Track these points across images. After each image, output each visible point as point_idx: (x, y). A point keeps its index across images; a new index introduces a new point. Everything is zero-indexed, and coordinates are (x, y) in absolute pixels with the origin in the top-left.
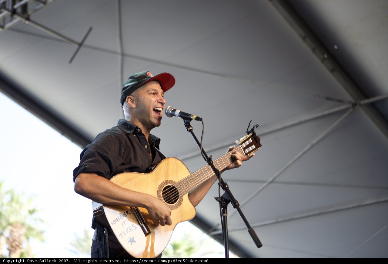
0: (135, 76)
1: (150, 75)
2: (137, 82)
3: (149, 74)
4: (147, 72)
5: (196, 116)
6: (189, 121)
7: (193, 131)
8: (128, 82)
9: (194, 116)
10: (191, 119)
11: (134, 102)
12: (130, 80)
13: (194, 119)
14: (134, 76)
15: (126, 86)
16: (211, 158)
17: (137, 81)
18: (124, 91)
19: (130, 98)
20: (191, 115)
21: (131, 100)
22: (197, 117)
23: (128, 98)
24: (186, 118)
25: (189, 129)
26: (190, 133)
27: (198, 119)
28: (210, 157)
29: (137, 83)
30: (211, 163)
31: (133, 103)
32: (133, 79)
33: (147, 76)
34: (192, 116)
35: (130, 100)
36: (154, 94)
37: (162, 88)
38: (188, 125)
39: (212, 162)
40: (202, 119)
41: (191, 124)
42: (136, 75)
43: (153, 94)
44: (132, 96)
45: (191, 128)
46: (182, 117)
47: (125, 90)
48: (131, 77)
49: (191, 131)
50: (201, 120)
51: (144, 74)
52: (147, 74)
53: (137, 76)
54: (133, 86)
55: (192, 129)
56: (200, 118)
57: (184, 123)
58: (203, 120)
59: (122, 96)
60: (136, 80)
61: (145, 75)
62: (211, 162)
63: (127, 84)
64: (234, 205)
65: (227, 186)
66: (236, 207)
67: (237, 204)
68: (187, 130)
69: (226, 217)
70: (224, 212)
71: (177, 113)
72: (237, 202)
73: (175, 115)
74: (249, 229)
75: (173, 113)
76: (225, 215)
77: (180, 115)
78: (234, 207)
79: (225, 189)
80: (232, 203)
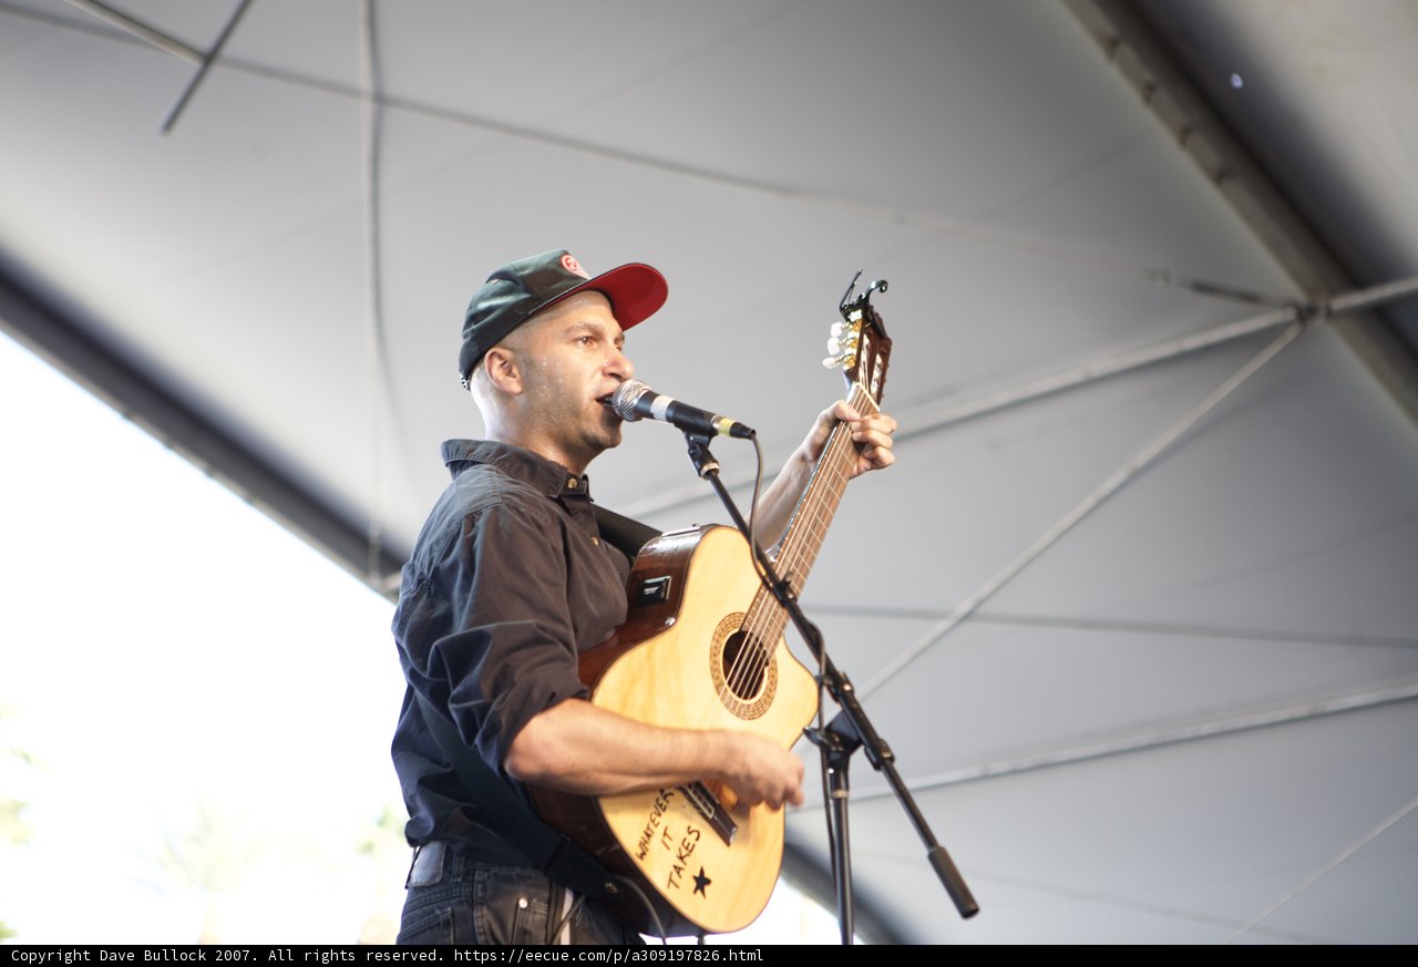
0: (516, 270)
1: (572, 266)
2: (525, 296)
3: (568, 265)
4: (561, 257)
5: (733, 422)
6: (706, 439)
7: (721, 477)
8: (489, 294)
9: (723, 421)
10: (712, 433)
11: (515, 371)
12: (498, 284)
13: (724, 432)
14: (512, 269)
15: (483, 305)
16: (788, 580)
17: (526, 291)
18: (474, 327)
19: (500, 357)
20: (713, 415)
21: (502, 365)
22: (736, 425)
23: (493, 354)
24: (694, 425)
25: (706, 469)
26: (708, 483)
27: (739, 431)
28: (784, 579)
29: (525, 299)
30: (789, 600)
31: (509, 373)
32: (508, 282)
33: (563, 272)
34: (719, 420)
35: (497, 362)
36: (587, 340)
38: (700, 455)
39: (791, 596)
40: (754, 432)
41: (710, 448)
42: (523, 269)
43: (585, 342)
44: (505, 348)
45: (713, 466)
46: (679, 424)
47: (479, 324)
48: (502, 275)
49: (712, 475)
50: (749, 437)
51: (551, 262)
52: (561, 265)
53: (527, 272)
54: (511, 308)
55: (716, 470)
56: (746, 429)
57: (687, 447)
58: (758, 436)
59: (467, 347)
60: (521, 287)
61: (554, 266)
62: (786, 596)
63: (488, 299)
64: (874, 759)
65: (847, 688)
66: (882, 767)
67: (886, 755)
68: (699, 471)
69: (843, 801)
70: (836, 785)
71: (661, 405)
72: (887, 749)
73: (651, 416)
74: (933, 850)
75: (643, 406)
76: (841, 793)
77: (671, 413)
78: (877, 767)
79: (840, 699)
80: (868, 750)
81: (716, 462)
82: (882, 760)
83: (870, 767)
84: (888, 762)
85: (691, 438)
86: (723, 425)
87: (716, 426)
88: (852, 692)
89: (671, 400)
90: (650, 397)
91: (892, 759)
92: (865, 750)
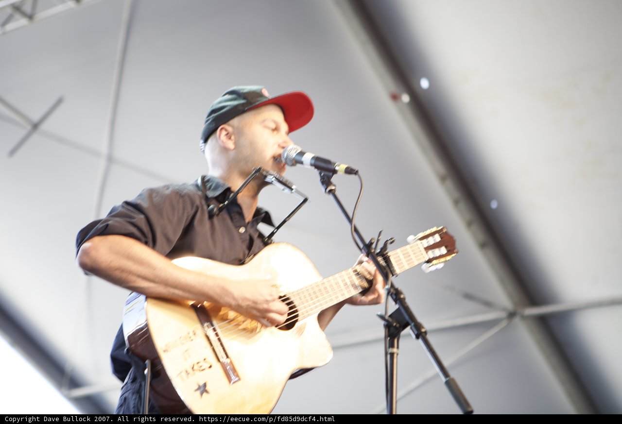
2: (244, 101)
4: (261, 89)
5: (346, 166)
6: (331, 174)
7: (337, 193)
9: (341, 166)
10: (335, 172)
11: (232, 138)
13: (341, 172)
15: (220, 105)
16: (372, 242)
17: (244, 99)
19: (226, 130)
20: (335, 163)
21: (226, 134)
22: (348, 168)
23: (222, 128)
24: (324, 168)
25: (329, 189)
26: (331, 197)
27: (349, 171)
28: (369, 242)
30: (371, 251)
31: (230, 139)
32: (235, 95)
34: (339, 165)
35: (224, 133)
37: (287, 119)
38: (326, 182)
40: (357, 171)
42: (243, 89)
44: (229, 125)
45: (333, 188)
46: (317, 167)
47: (216, 114)
48: (231, 93)
49: (332, 192)
50: (356, 174)
51: (256, 90)
52: (262, 93)
55: (334, 190)
56: (354, 170)
57: (318, 178)
58: (360, 173)
60: (241, 97)
63: (223, 103)
64: (416, 332)
65: (402, 296)
66: (421, 336)
67: (423, 330)
68: (326, 189)
69: (395, 355)
70: (392, 345)
71: (308, 158)
72: (423, 328)
73: (302, 163)
74: (448, 379)
75: (298, 158)
76: (395, 350)
77: (313, 162)
78: (417, 337)
79: (398, 302)
80: (413, 328)
81: (335, 186)
82: (420, 334)
83: (414, 336)
84: (424, 334)
85: (322, 175)
86: (341, 168)
87: (337, 168)
88: (404, 299)
89: (313, 155)
90: (302, 154)
91: (426, 333)
92: (411, 328)
